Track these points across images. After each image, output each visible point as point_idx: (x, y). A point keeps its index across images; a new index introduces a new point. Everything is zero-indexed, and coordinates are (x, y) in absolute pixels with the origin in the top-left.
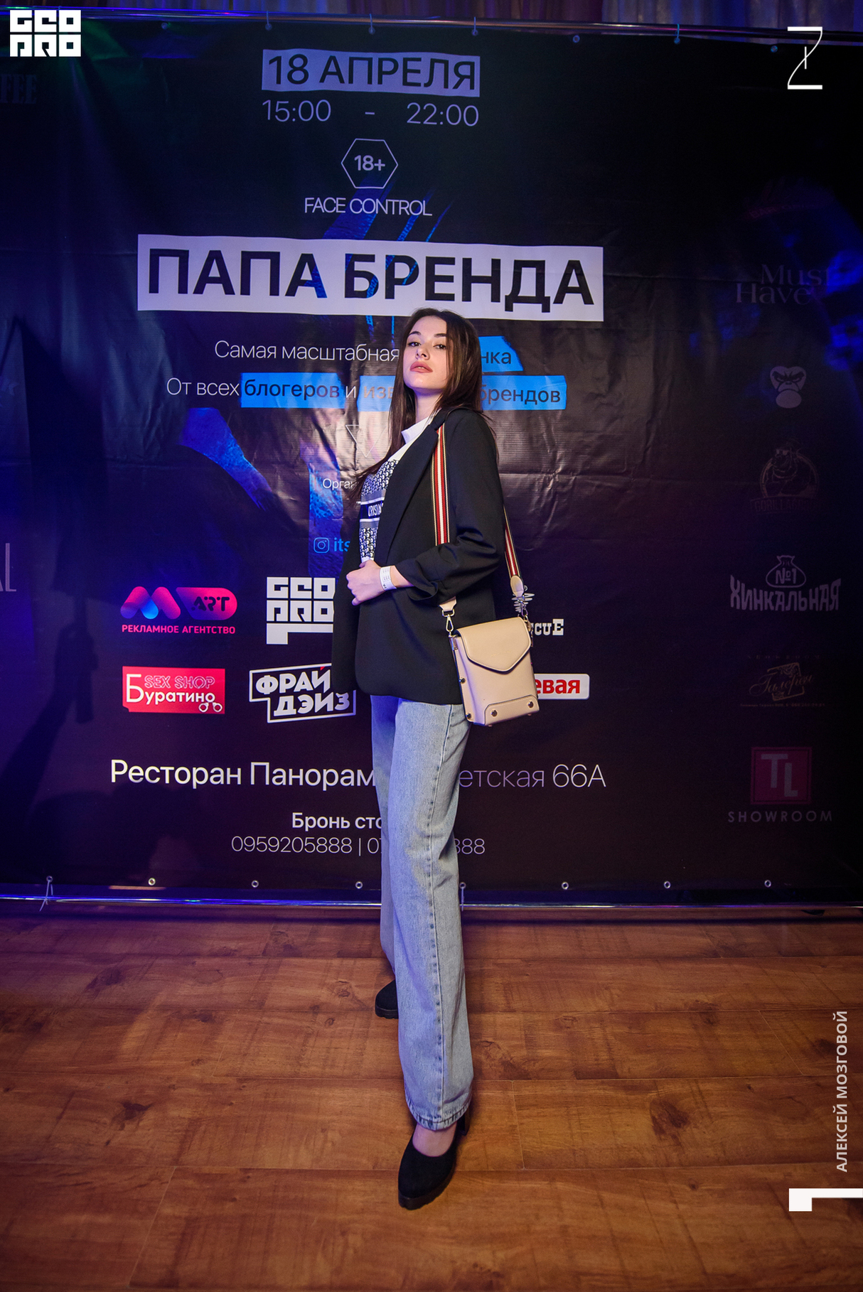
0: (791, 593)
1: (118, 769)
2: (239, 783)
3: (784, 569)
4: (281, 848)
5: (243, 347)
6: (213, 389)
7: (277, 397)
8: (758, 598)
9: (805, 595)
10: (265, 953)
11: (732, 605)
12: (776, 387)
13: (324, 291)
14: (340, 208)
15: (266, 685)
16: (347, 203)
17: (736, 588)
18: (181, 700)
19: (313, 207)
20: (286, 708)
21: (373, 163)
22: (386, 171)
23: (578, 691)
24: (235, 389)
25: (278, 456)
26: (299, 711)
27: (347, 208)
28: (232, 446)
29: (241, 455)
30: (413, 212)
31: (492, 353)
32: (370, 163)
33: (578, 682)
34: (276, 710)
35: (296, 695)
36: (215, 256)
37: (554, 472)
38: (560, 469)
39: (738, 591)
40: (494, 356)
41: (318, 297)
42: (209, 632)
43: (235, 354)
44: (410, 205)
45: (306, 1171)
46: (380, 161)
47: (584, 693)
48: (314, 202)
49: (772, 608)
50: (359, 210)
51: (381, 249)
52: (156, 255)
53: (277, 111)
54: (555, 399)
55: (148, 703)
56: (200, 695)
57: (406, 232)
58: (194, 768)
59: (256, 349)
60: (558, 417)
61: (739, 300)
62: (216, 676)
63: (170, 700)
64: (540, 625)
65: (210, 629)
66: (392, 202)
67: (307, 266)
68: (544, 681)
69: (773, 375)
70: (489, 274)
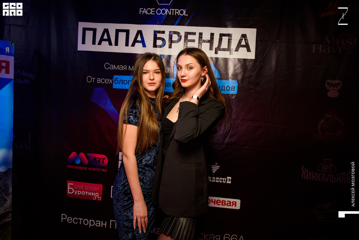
0: (329, 175)
1: (64, 217)
2: (106, 227)
3: (326, 165)
5: (114, 65)
6: (103, 81)
7: (126, 85)
8: (314, 175)
9: (335, 176)
11: (302, 178)
12: (328, 88)
13: (145, 45)
16: (155, 10)
17: (304, 170)
18: (87, 194)
23: (235, 206)
24: (111, 81)
27: (155, 13)
28: (108, 103)
29: (112, 106)
33: (236, 202)
36: (106, 31)
37: (231, 119)
39: (305, 172)
41: (143, 47)
43: (112, 68)
44: (179, 11)
47: (238, 207)
48: (143, 10)
49: (320, 180)
51: (168, 29)
52: (85, 30)
54: (233, 90)
55: (75, 194)
56: (93, 193)
57: (177, 22)
58: (90, 220)
59: (119, 66)
60: (234, 97)
61: (314, 51)
62: (99, 187)
63: (83, 194)
64: (222, 179)
65: (98, 169)
66: (172, 10)
67: (139, 35)
68: (222, 201)
69: (327, 83)
70: (209, 39)
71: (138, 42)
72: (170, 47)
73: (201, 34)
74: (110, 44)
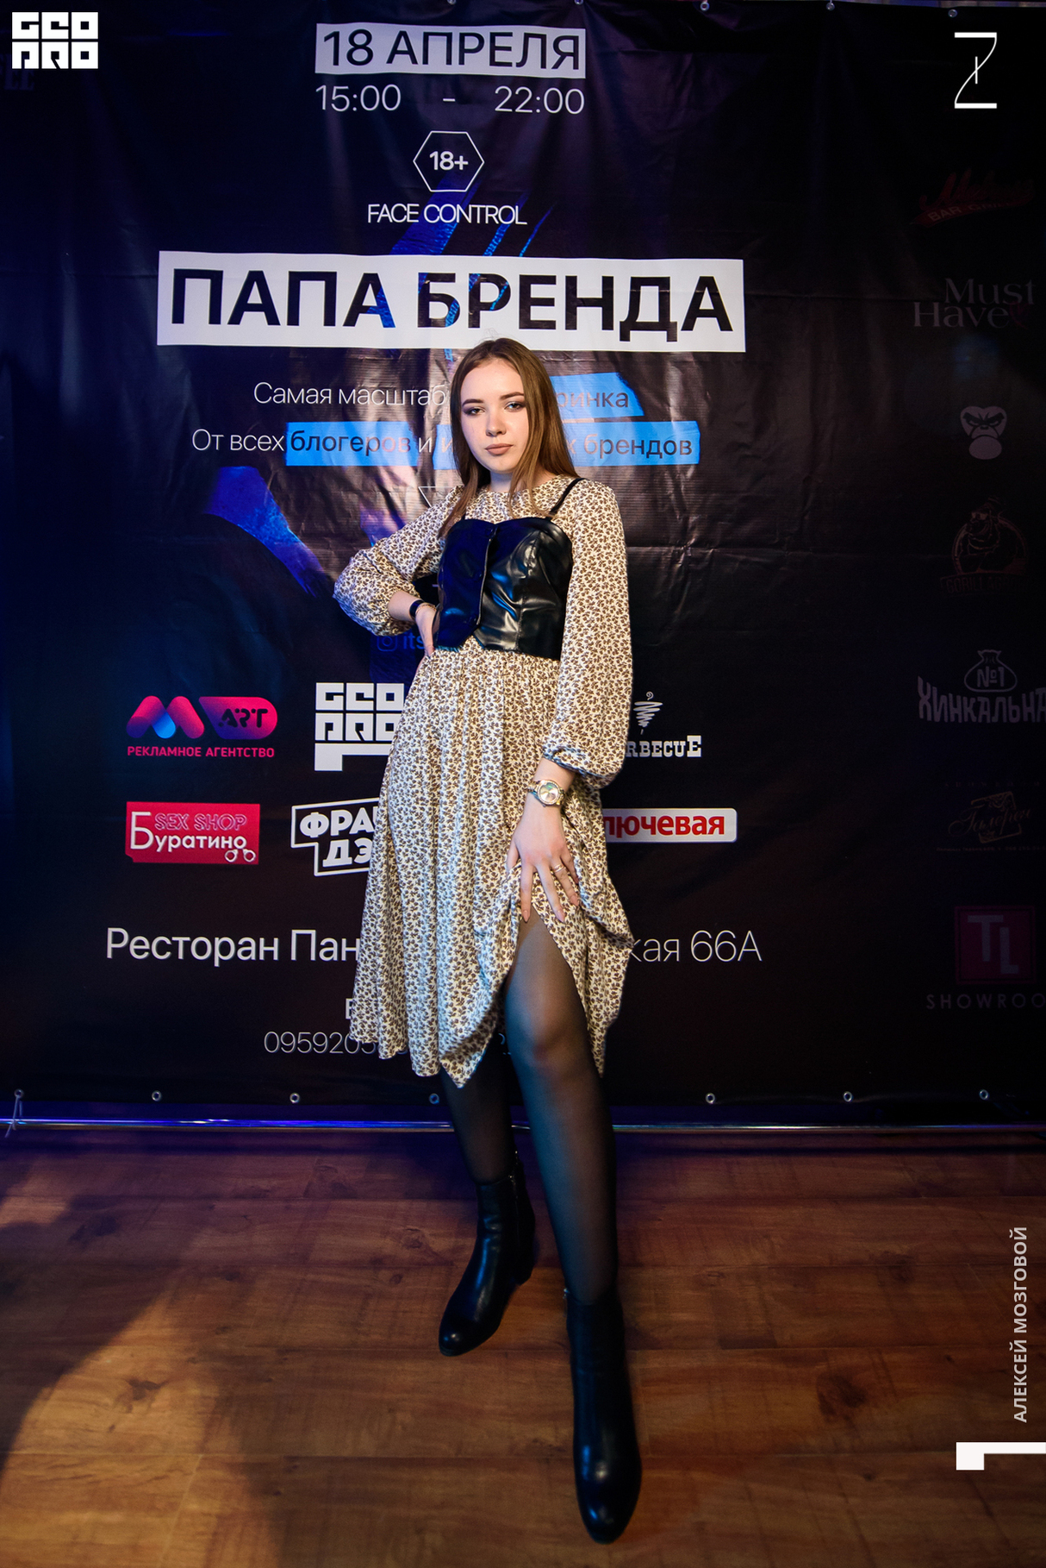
0: (999, 700)
1: (118, 940)
2: (276, 957)
3: (987, 668)
4: (330, 1047)
5: (289, 390)
6: (251, 443)
7: (332, 452)
8: (955, 706)
9: (1017, 701)
10: (307, 1194)
11: (922, 716)
12: (968, 434)
13: (392, 320)
14: (412, 217)
15: (313, 825)
16: (421, 210)
17: (925, 693)
18: (202, 846)
19: (378, 216)
20: (338, 856)
21: (453, 160)
22: (469, 170)
23: (722, 832)
24: (278, 443)
25: (331, 526)
26: (356, 861)
27: (420, 217)
28: (274, 514)
29: (285, 527)
30: (504, 220)
31: (604, 394)
32: (450, 160)
33: (721, 819)
34: (326, 858)
35: (352, 838)
36: (256, 278)
37: (686, 544)
38: (693, 541)
39: (929, 695)
40: (606, 397)
41: (385, 326)
42: (240, 755)
43: (279, 399)
44: (499, 212)
45: (369, 1459)
46: (461, 158)
47: (730, 834)
48: (379, 210)
49: (974, 719)
50: (435, 219)
51: (463, 266)
52: (181, 276)
53: (334, 98)
54: (685, 450)
55: (159, 850)
56: (227, 839)
57: (495, 245)
58: (217, 939)
59: (306, 392)
60: (690, 473)
61: (917, 323)
62: (248, 814)
63: (187, 847)
64: (669, 743)
65: (241, 751)
66: (476, 208)
67: (370, 289)
68: (677, 818)
69: (964, 417)
70: (599, 295)
71: (368, 310)
72: (474, 322)
73: (571, 282)
74: (273, 320)
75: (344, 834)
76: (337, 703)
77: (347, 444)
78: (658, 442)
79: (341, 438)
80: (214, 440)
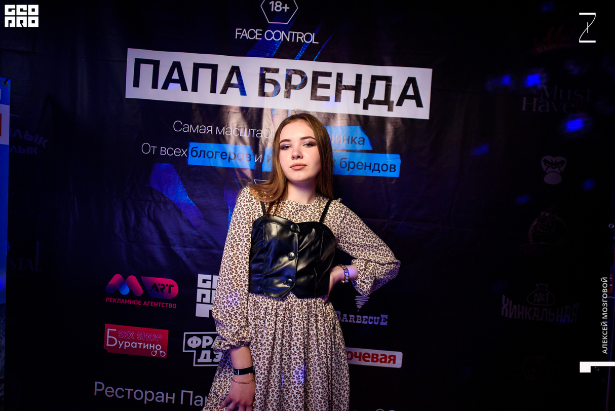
0: (544, 309)
1: (99, 386)
2: (173, 402)
3: (540, 293)
5: (191, 125)
6: (171, 152)
7: (211, 159)
8: (521, 311)
9: (554, 311)
11: (502, 314)
12: (545, 170)
13: (245, 92)
14: (258, 37)
15: (194, 342)
16: (263, 33)
17: (506, 303)
18: (140, 347)
19: (241, 35)
20: (205, 358)
21: (282, 6)
22: (290, 12)
24: (184, 152)
26: (214, 361)
27: (262, 37)
28: (180, 190)
29: (186, 195)
30: (306, 40)
31: (352, 137)
32: (280, 6)
34: (199, 358)
35: (212, 350)
36: (177, 65)
37: (389, 218)
38: (392, 217)
39: (507, 304)
40: (354, 138)
41: (241, 95)
43: (186, 130)
44: (304, 36)
46: (286, 5)
48: (241, 32)
49: (530, 318)
50: (270, 38)
51: (284, 65)
52: (138, 62)
54: (393, 170)
55: (120, 348)
56: (152, 345)
57: (301, 54)
58: (146, 391)
59: (199, 127)
60: (393, 182)
61: (524, 109)
62: (162, 334)
63: (133, 347)
64: (372, 318)
65: (161, 304)
66: (292, 33)
68: (372, 354)
69: (543, 161)
70: (354, 84)
71: (233, 86)
72: (288, 95)
73: (340, 76)
74: (184, 88)
75: (208, 348)
76: (208, 285)
77: (219, 155)
78: (379, 164)
79: (216, 152)
80: (152, 149)
